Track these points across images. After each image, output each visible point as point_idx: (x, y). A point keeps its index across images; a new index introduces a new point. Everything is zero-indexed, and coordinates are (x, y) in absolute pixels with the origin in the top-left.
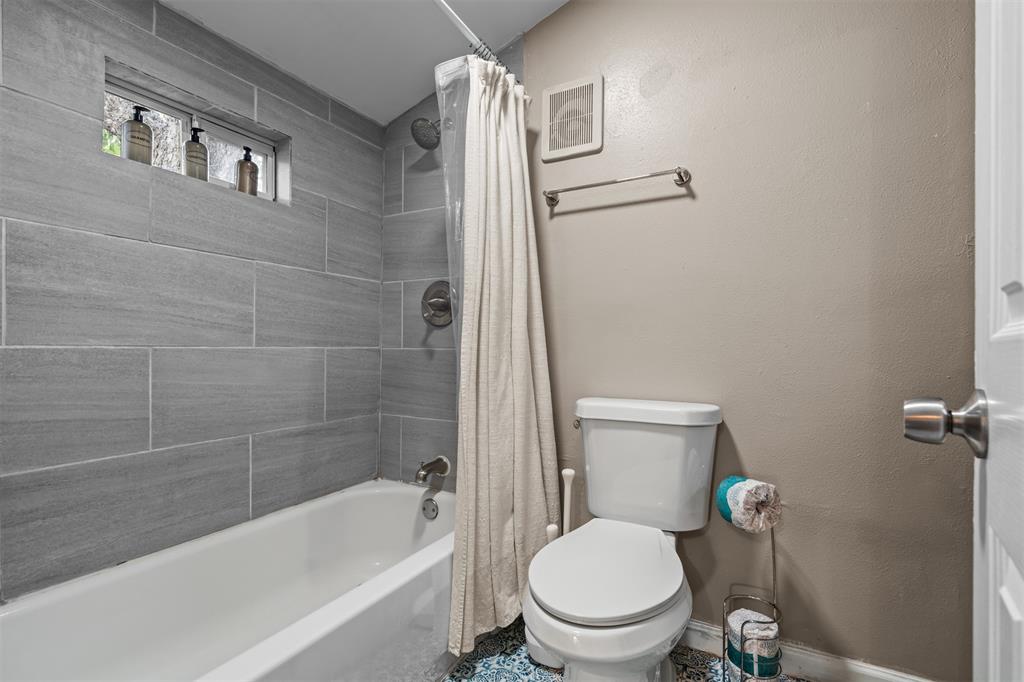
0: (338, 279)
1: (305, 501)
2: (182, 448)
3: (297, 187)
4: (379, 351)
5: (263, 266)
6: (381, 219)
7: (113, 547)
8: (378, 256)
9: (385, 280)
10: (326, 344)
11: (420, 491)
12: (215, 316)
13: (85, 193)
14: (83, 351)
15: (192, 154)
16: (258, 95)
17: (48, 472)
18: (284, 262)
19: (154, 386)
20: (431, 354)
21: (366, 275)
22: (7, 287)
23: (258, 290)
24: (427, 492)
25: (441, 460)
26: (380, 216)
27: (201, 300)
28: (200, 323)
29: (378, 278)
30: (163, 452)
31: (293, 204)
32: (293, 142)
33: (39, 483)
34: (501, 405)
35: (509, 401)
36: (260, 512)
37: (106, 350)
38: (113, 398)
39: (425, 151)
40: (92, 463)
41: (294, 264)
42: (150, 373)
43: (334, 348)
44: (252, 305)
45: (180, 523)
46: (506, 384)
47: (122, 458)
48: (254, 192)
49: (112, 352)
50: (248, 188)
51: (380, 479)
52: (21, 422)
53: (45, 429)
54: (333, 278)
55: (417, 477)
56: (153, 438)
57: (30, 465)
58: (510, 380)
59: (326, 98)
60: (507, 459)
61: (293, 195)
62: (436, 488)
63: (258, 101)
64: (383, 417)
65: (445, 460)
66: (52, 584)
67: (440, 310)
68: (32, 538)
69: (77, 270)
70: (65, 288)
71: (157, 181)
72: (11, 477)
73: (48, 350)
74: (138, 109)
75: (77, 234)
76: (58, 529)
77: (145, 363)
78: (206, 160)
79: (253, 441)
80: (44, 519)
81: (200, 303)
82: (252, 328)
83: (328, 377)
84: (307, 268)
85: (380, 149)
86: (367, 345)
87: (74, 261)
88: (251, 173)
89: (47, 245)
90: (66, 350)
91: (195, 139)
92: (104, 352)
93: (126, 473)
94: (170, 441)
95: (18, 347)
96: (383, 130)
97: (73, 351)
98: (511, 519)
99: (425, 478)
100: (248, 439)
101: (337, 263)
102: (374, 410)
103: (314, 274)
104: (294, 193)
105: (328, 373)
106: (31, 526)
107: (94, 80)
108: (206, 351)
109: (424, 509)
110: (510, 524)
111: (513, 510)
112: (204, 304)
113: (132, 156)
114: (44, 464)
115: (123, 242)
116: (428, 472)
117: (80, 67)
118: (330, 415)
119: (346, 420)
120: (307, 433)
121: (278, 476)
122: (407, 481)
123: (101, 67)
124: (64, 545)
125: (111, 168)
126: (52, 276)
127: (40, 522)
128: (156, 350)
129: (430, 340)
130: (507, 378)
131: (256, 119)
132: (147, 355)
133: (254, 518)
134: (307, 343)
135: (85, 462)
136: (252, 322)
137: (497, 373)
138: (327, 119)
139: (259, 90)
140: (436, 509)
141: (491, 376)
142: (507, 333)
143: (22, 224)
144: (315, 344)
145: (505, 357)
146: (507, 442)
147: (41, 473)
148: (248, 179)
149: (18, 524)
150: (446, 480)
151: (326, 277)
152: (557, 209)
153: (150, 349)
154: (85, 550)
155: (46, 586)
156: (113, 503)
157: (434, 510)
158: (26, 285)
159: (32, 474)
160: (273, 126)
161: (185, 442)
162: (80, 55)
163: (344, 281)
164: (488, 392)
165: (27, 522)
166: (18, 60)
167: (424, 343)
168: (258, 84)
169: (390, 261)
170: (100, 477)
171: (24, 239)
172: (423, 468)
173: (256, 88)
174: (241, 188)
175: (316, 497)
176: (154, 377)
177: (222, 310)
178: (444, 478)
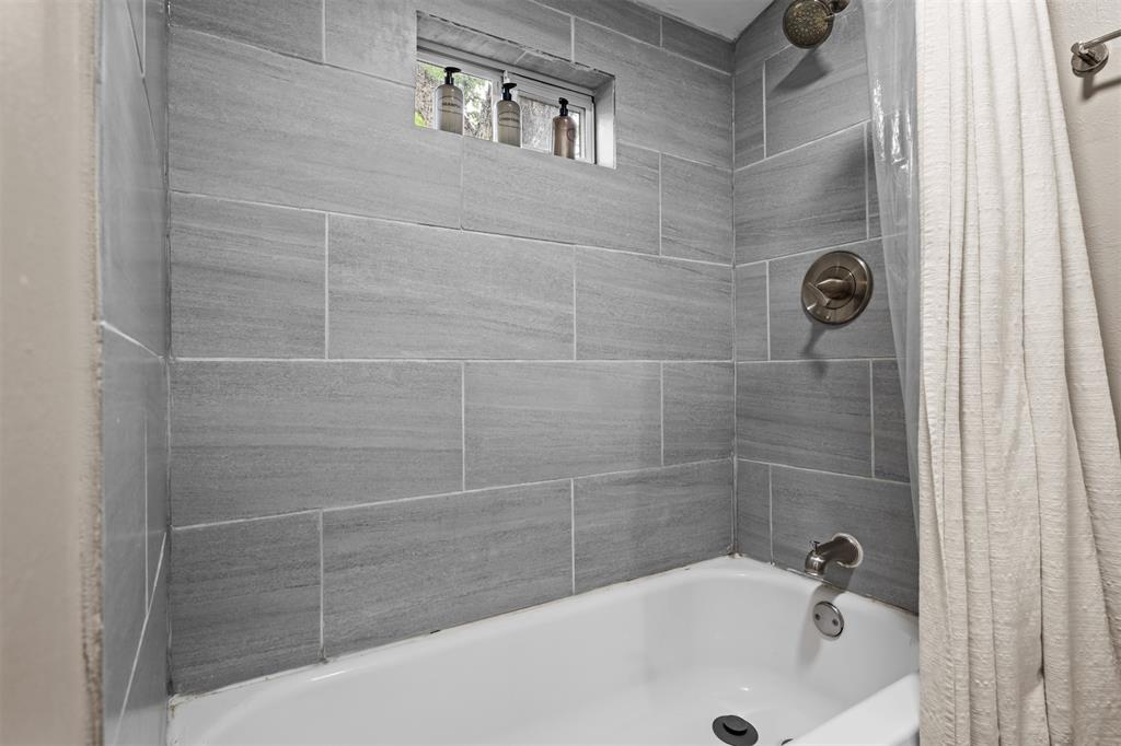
0: (675, 264)
1: (639, 577)
2: (497, 492)
3: (622, 142)
4: (732, 366)
5: (584, 251)
6: (732, 175)
7: (426, 610)
8: (729, 228)
9: (738, 262)
10: (662, 355)
11: (809, 586)
12: (531, 320)
13: (398, 176)
14: (397, 365)
15: (505, 115)
16: (576, 26)
17: (365, 509)
18: (608, 245)
19: (467, 410)
20: (820, 369)
21: (712, 256)
22: (330, 292)
23: (578, 284)
24: (819, 588)
25: (844, 540)
26: (730, 171)
27: (515, 299)
28: (515, 329)
29: (727, 260)
30: (476, 495)
31: (618, 166)
32: (616, 82)
33: (358, 523)
34: (1010, 459)
35: (1026, 451)
36: (585, 585)
37: (419, 364)
38: (426, 422)
39: (803, 52)
40: (407, 502)
41: (620, 247)
42: (463, 393)
43: (674, 362)
44: (571, 304)
45: (495, 588)
46: (1018, 420)
47: (436, 499)
48: (571, 155)
49: (425, 367)
50: (565, 151)
51: (737, 555)
52: (342, 449)
53: (363, 458)
54: (670, 263)
55: (808, 565)
56: (466, 476)
57: (349, 500)
58: (1026, 408)
59: (655, 15)
60: (1028, 567)
61: (618, 154)
62: (837, 586)
63: (576, 35)
64: (740, 463)
65: (852, 540)
66: (370, 646)
67: (837, 298)
68: (351, 587)
69: (392, 269)
70: (381, 290)
71: (469, 154)
72: (334, 512)
73: (366, 364)
74: (450, 70)
75: (391, 225)
76: (375, 580)
77: (457, 381)
78: (518, 121)
79: (575, 487)
80: (362, 565)
81: (515, 303)
82: (572, 335)
83: (665, 403)
84: (637, 250)
85: (729, 74)
86: (716, 358)
87: (389, 258)
88: (569, 130)
89: (364, 240)
90: (382, 364)
91: (507, 97)
92: (416, 367)
93: (440, 518)
94: (484, 480)
95: (339, 360)
96: (732, 46)
97: (389, 365)
98: (1039, 690)
99: (821, 569)
100: (569, 485)
101: (673, 242)
102: (726, 453)
103: (646, 259)
104: (620, 150)
105: (665, 397)
106: (351, 572)
107: (407, 42)
108: (520, 366)
109: (817, 617)
110: (1036, 696)
111: (1042, 671)
112: (520, 304)
113: (444, 127)
114: (360, 499)
115: (434, 231)
116: (827, 559)
117: (394, 28)
118: (671, 456)
119: (689, 464)
120: (640, 480)
121: (605, 537)
122: (782, 566)
123: (413, 24)
124: (379, 600)
125: (423, 144)
126: (369, 277)
127: (358, 569)
128: (468, 364)
129: (819, 347)
130: (1019, 407)
131: (573, 59)
132: (459, 371)
133: (577, 593)
134: (638, 355)
135: (400, 500)
136: (571, 326)
137: (999, 398)
138: (658, 44)
139: (576, 20)
140: (839, 621)
141: (989, 403)
142: (1016, 319)
143: (342, 219)
144: (649, 357)
145: (1015, 366)
146: (1026, 533)
147: (359, 510)
148: (564, 139)
149: (339, 569)
150: (854, 574)
151: (660, 262)
152: (1100, 77)
153: (462, 362)
154: (399, 609)
155: (363, 648)
156: (427, 555)
157: (835, 622)
158: (346, 288)
159: (351, 511)
160: (594, 64)
161: (499, 483)
162: (394, 14)
163: (684, 266)
164: (983, 433)
165: (347, 567)
166: (339, 32)
167: (808, 351)
168: (576, 12)
169: (746, 234)
170: (414, 521)
171: (345, 235)
172: (819, 550)
173: (573, 18)
174: (557, 152)
175: (652, 574)
176: (467, 399)
177: (538, 312)
178: (851, 570)
